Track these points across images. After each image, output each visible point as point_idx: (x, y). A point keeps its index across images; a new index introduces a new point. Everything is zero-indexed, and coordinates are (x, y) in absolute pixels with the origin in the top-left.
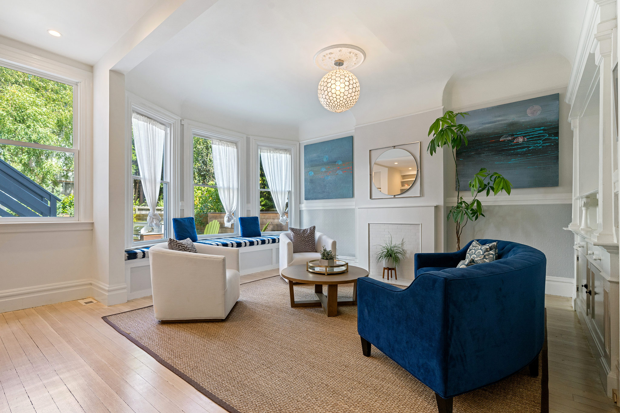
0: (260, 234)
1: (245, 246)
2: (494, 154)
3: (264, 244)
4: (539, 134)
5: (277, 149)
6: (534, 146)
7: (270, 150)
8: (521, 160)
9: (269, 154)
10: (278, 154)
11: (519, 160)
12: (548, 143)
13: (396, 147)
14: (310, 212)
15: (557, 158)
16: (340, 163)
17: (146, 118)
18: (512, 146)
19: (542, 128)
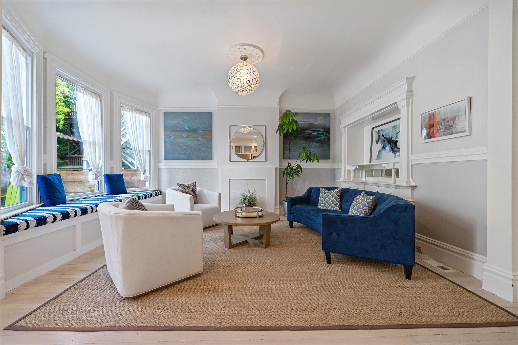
0: (126, 191)
2: (304, 140)
4: (322, 132)
5: (138, 110)
6: (321, 138)
7: (132, 110)
8: (315, 144)
9: (131, 113)
10: (140, 116)
11: (314, 144)
12: (326, 137)
13: (249, 126)
14: (169, 170)
15: (329, 145)
16: (201, 132)
17: (9, 35)
18: (311, 136)
19: (324, 129)
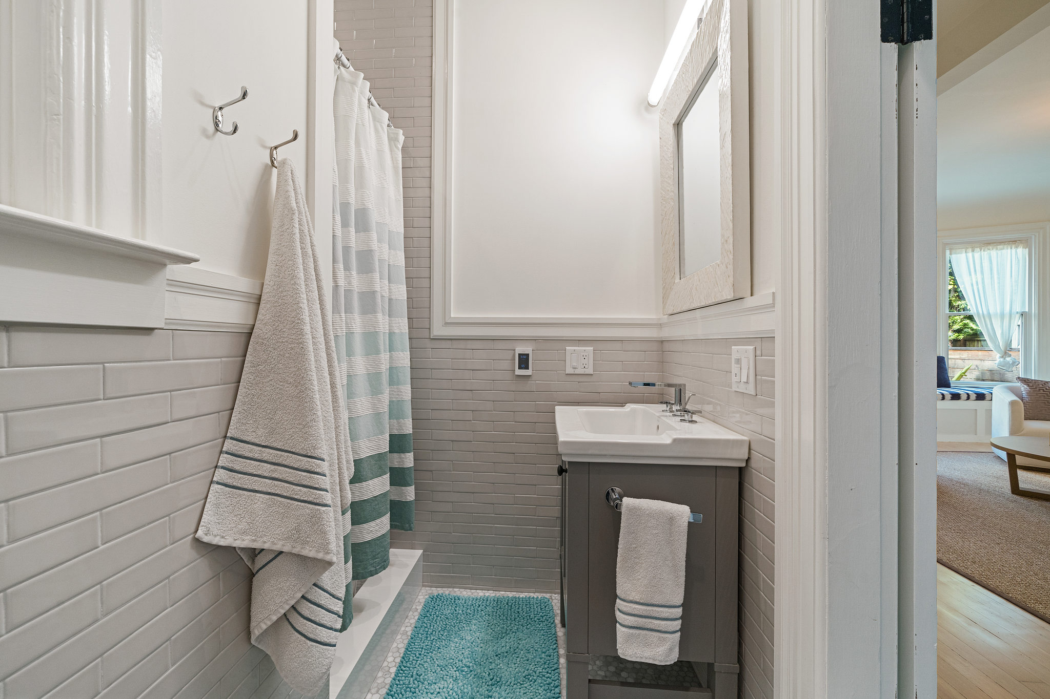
0: (949, 384)
1: (942, 400)
3: (983, 400)
9: (970, 255)
